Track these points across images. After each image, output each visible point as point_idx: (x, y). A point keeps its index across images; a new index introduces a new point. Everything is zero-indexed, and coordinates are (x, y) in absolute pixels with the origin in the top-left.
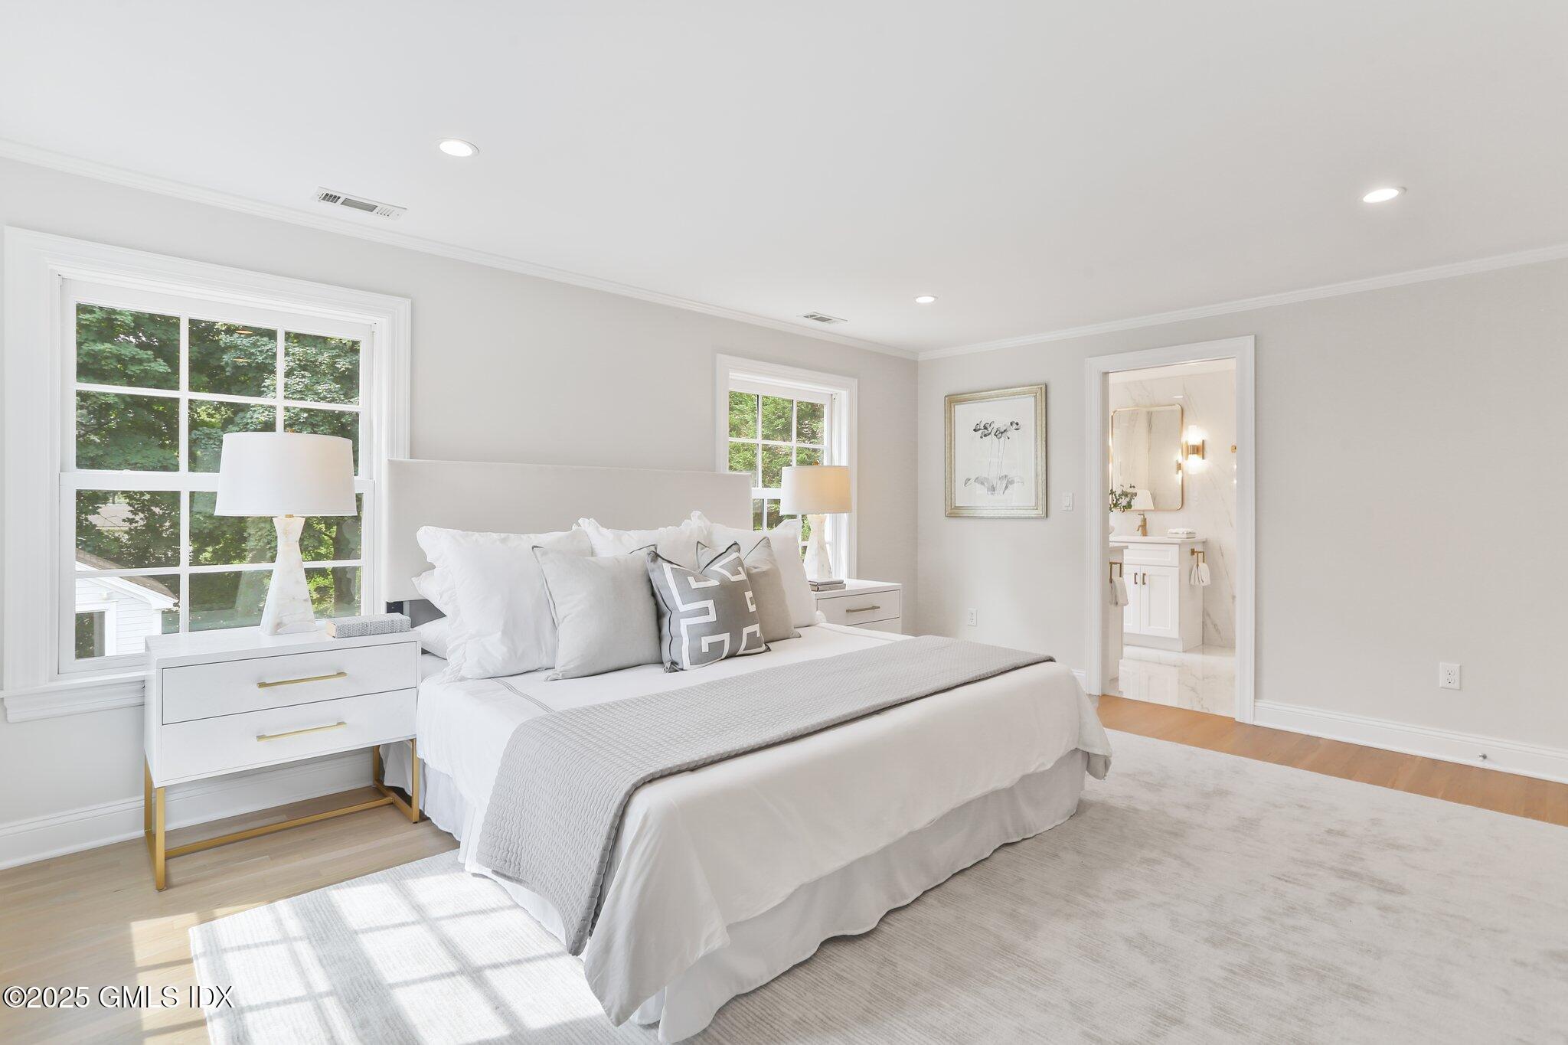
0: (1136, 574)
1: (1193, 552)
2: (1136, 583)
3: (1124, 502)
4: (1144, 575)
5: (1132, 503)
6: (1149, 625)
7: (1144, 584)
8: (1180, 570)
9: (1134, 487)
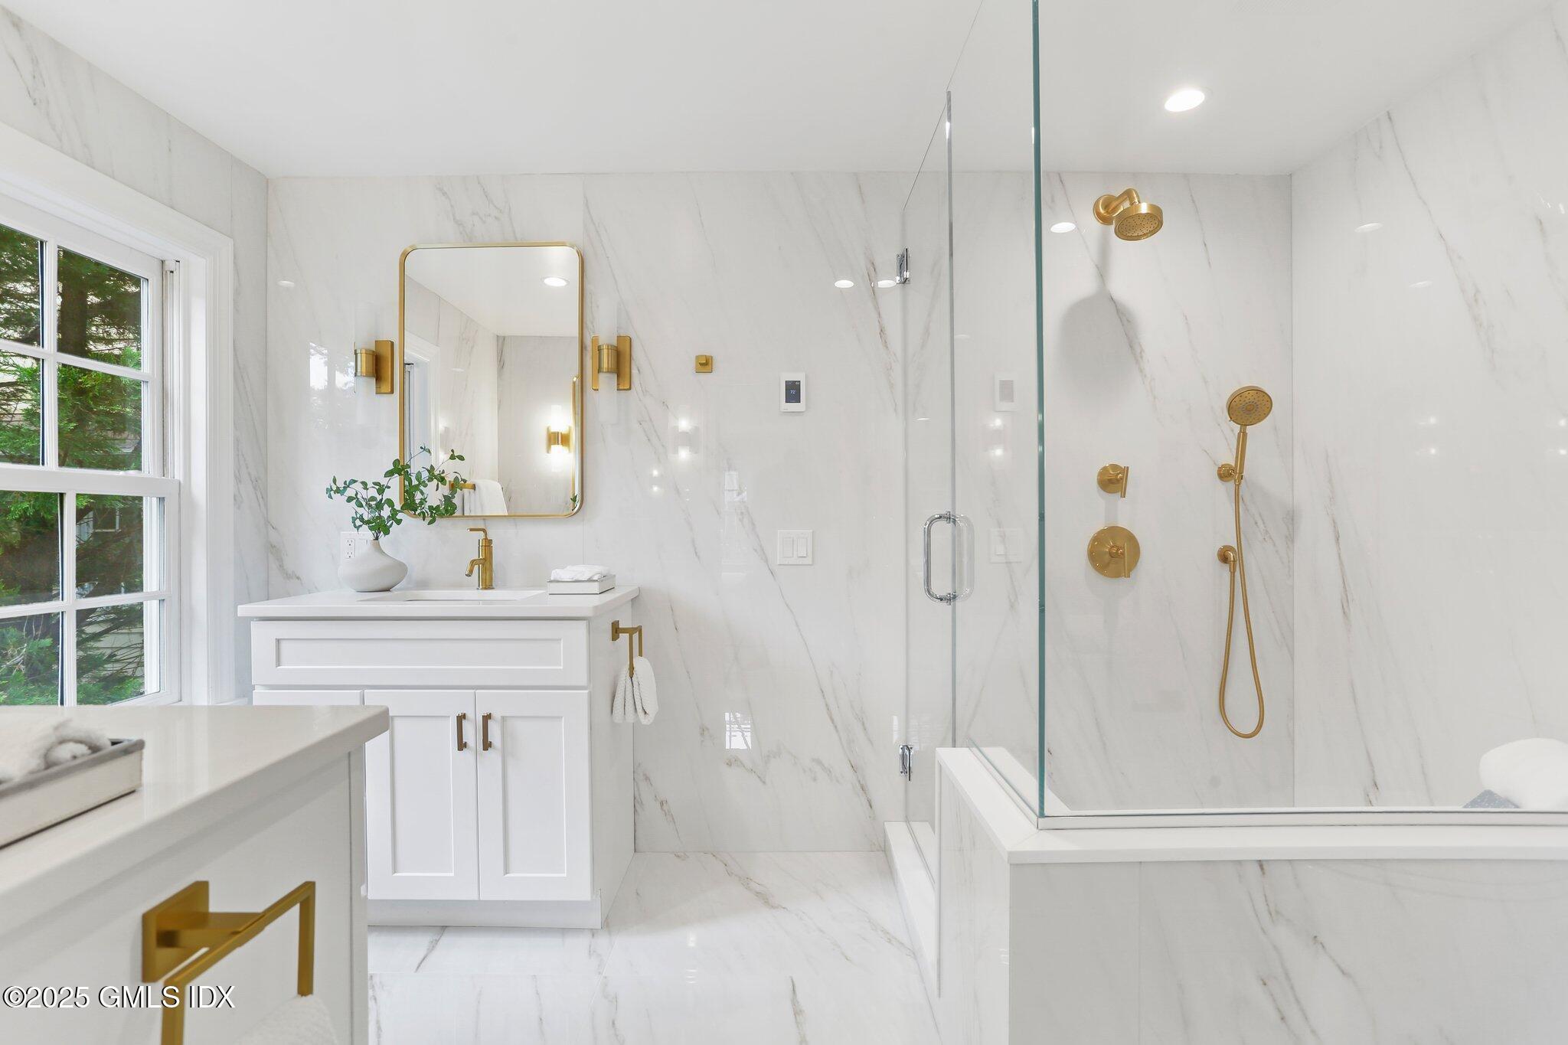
0: (461, 719)
1: (616, 631)
2: (462, 745)
3: (434, 495)
4: (487, 718)
5: (456, 501)
6: (506, 872)
7: (487, 745)
8: (590, 696)
9: (461, 458)
